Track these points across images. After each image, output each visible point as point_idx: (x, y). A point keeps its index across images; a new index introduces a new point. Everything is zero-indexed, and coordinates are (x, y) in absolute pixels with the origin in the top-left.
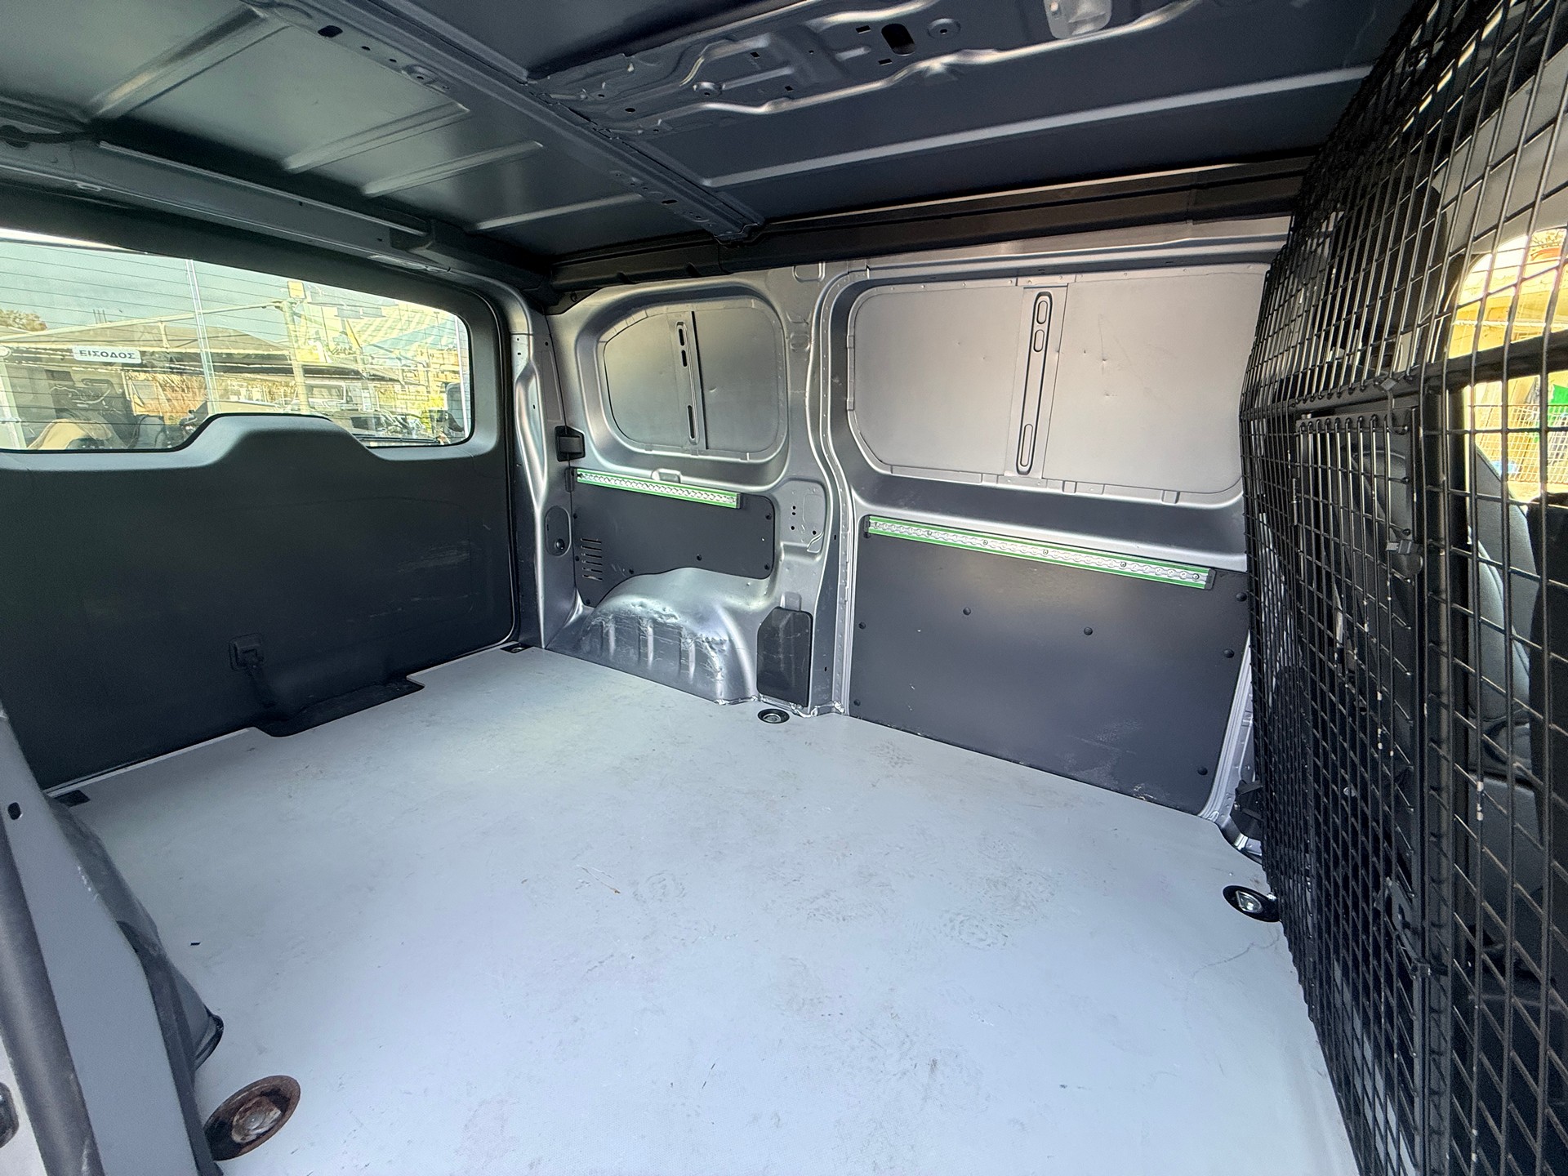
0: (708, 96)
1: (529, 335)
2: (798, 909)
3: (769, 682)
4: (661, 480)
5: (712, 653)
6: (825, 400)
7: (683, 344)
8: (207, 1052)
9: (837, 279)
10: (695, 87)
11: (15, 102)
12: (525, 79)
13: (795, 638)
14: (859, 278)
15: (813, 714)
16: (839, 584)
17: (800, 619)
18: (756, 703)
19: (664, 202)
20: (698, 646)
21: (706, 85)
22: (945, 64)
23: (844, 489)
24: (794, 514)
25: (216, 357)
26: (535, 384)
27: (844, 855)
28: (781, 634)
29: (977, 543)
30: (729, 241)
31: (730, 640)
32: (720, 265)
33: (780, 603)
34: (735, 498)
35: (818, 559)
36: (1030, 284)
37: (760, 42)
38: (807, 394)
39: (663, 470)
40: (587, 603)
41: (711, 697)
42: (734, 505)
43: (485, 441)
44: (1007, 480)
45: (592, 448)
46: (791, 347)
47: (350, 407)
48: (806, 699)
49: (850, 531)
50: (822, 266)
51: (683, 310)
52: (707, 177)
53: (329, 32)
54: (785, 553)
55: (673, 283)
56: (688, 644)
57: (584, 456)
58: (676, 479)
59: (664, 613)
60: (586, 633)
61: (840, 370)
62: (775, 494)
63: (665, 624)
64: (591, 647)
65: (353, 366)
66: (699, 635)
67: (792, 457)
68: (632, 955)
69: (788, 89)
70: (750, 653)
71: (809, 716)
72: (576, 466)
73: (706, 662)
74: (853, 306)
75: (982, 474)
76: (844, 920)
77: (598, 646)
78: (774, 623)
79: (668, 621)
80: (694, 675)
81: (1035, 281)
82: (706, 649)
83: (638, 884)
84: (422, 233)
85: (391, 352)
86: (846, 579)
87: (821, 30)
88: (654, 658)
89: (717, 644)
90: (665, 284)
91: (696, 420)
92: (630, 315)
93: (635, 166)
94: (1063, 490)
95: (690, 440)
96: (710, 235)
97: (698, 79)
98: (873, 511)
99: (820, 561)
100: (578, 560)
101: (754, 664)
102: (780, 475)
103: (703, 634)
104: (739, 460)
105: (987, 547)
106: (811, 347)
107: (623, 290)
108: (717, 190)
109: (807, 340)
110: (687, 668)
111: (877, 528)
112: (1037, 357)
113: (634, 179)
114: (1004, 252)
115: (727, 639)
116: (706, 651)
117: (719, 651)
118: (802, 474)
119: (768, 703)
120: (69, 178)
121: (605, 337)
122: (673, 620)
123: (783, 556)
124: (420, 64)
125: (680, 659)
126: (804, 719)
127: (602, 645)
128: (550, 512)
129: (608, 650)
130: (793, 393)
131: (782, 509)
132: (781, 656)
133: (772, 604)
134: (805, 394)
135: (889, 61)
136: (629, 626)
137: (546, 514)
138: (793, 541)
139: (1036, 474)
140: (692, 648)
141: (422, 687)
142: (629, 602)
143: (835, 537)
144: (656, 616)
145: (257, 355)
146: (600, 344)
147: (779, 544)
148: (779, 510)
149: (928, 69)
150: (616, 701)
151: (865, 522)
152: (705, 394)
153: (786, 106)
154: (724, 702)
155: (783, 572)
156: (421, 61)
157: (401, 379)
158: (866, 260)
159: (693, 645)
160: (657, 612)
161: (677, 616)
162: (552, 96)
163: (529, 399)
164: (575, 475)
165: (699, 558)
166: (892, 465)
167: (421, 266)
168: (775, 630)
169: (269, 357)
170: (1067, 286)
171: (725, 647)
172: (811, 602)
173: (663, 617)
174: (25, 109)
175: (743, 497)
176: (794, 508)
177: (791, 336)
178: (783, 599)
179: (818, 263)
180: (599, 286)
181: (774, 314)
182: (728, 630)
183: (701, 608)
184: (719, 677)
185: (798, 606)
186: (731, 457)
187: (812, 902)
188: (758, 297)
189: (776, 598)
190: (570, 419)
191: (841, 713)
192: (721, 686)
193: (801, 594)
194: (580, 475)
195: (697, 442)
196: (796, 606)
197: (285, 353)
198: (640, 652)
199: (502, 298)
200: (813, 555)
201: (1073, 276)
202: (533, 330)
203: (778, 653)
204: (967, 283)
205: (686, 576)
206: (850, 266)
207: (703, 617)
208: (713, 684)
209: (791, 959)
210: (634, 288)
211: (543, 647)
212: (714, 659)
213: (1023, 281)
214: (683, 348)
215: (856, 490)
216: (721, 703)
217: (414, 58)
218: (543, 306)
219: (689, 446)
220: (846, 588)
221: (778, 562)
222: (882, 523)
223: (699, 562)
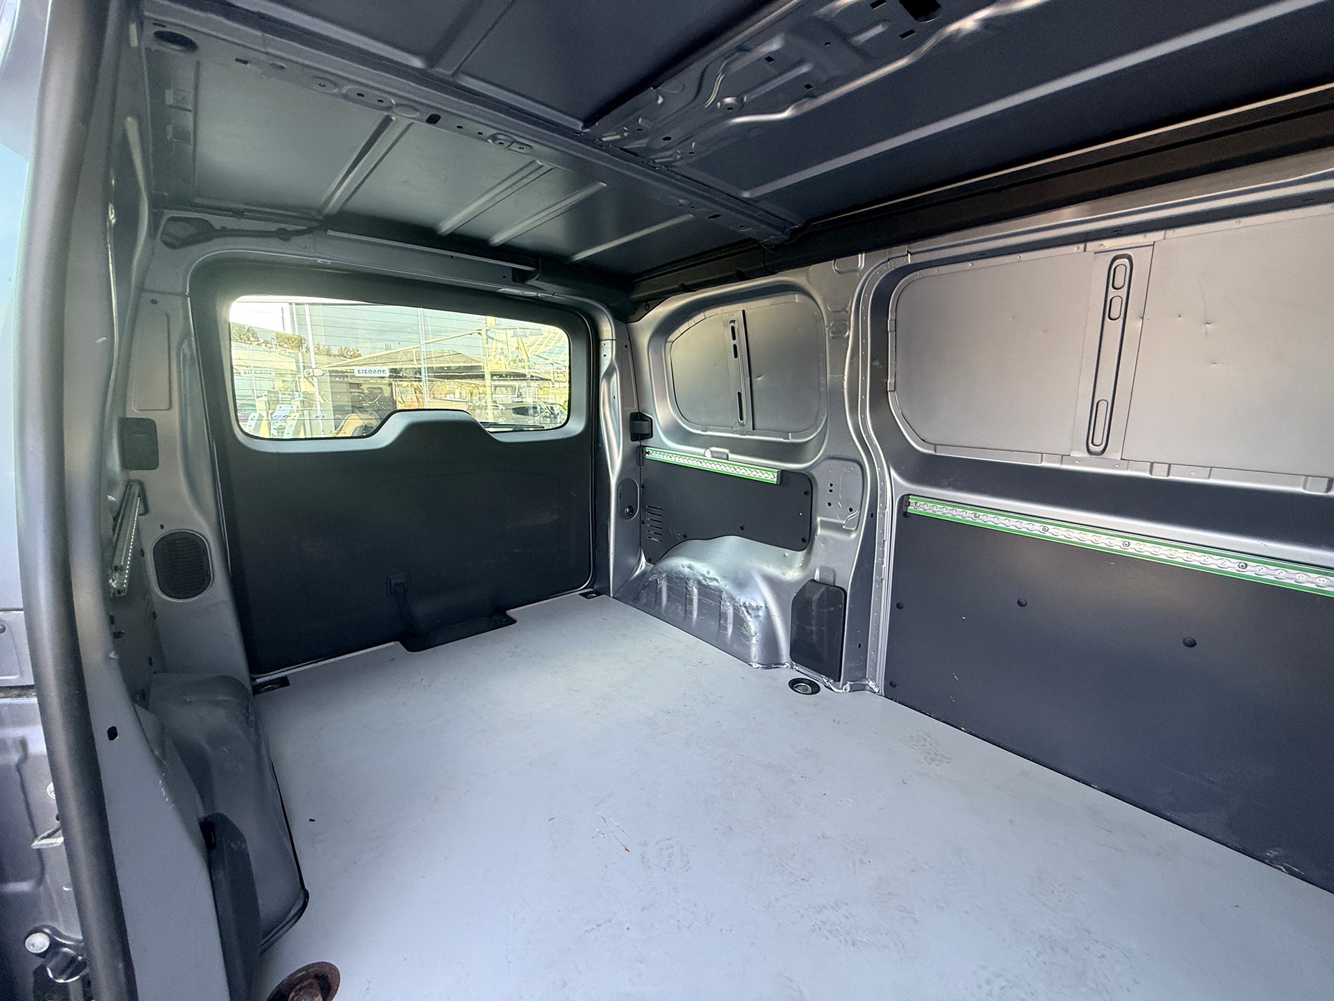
0: (732, 111)
1: (612, 340)
2: (802, 916)
3: (801, 652)
4: (713, 457)
5: (749, 618)
6: (864, 383)
7: (734, 338)
8: (293, 921)
9: (876, 268)
10: (719, 104)
11: (281, 212)
12: (581, 130)
13: (828, 612)
14: (899, 263)
15: (846, 689)
16: (875, 561)
17: (833, 593)
18: (789, 671)
19: (710, 218)
20: (736, 609)
21: (728, 100)
22: (977, 20)
23: (882, 467)
24: (831, 491)
25: (430, 369)
26: (616, 379)
27: (862, 862)
28: (814, 607)
29: (1035, 529)
30: (772, 245)
31: (766, 607)
32: (765, 267)
33: (814, 577)
34: (776, 475)
35: (853, 536)
36: (1102, 248)
37: (775, 45)
38: (846, 378)
39: (714, 449)
40: (649, 560)
41: (747, 661)
42: (775, 481)
43: (577, 426)
44: (1074, 461)
45: (658, 429)
46: (831, 334)
47: (520, 400)
48: (838, 674)
49: (888, 510)
50: (861, 259)
51: (734, 310)
52: (746, 190)
53: (433, 120)
54: (821, 527)
55: (727, 287)
56: (727, 607)
57: (652, 437)
58: (725, 456)
59: (708, 576)
60: (644, 587)
61: (880, 352)
62: (813, 472)
63: (708, 586)
64: (648, 600)
65: (521, 371)
66: (737, 600)
67: (829, 436)
68: (628, 925)
69: (808, 88)
70: (785, 621)
71: (841, 691)
72: (645, 445)
73: (742, 625)
74: (894, 292)
75: (1042, 454)
76: (853, 945)
77: (653, 600)
78: (807, 595)
79: (711, 584)
80: (732, 636)
81: (1108, 244)
82: (743, 613)
83: (647, 845)
84: (532, 269)
85: (547, 359)
86: (883, 557)
87: (833, 16)
88: (698, 616)
89: (753, 609)
90: (719, 289)
91: (746, 405)
92: (691, 318)
93: (681, 188)
94: (1151, 472)
95: (739, 422)
96: (755, 241)
97: (720, 98)
98: (913, 490)
99: (855, 538)
100: (643, 523)
101: (787, 631)
102: (816, 456)
103: (742, 599)
104: (782, 440)
105: (1047, 534)
106: (851, 333)
107: (684, 298)
108: (757, 200)
109: (847, 327)
110: (726, 629)
111: (918, 507)
112: (1113, 328)
113: (681, 201)
114: (1069, 218)
115: (763, 605)
116: (743, 615)
117: (755, 616)
118: (838, 453)
119: (799, 672)
120: (312, 257)
121: (672, 338)
122: (714, 584)
123: (819, 531)
124: (500, 132)
125: (720, 620)
126: (835, 695)
127: (656, 599)
128: (623, 482)
129: (661, 604)
130: (831, 378)
131: (819, 486)
132: (814, 628)
133: (806, 577)
134: (843, 377)
135: (912, 32)
136: (678, 583)
137: (619, 484)
138: (830, 517)
139: (1113, 454)
140: (730, 611)
141: (514, 622)
142: (680, 563)
143: (872, 515)
144: (701, 578)
145: (464, 367)
146: (667, 344)
147: (816, 519)
148: (817, 488)
149: (959, 31)
150: (661, 652)
151: (904, 501)
152: (753, 380)
153: (810, 105)
154: (758, 666)
155: (818, 545)
156: (501, 130)
157: (552, 379)
158: (906, 246)
159: (732, 609)
160: (703, 575)
161: (719, 580)
162: (603, 139)
163: (611, 390)
164: (644, 452)
165: (742, 528)
166: (936, 445)
167: (534, 294)
168: (808, 602)
169: (472, 368)
170: (1153, 245)
171: (761, 613)
172: (846, 577)
173: (708, 580)
174: (290, 216)
175: (783, 474)
176: (831, 485)
177: (831, 325)
178: (817, 572)
179: (858, 254)
180: (666, 296)
181: (816, 306)
182: (762, 598)
183: (741, 574)
184: (754, 640)
185: (832, 581)
186: (774, 437)
187: (819, 912)
188: (801, 292)
189: (810, 571)
190: (642, 406)
191: (875, 693)
192: (755, 649)
193: (836, 569)
194: (648, 453)
195: (745, 423)
196: (830, 579)
197: (481, 364)
198: (686, 609)
199: (593, 313)
200: (849, 532)
201: (1162, 233)
202: (617, 336)
203: (811, 625)
204: (1022, 255)
205: (731, 543)
206: (890, 254)
207: (742, 583)
208: (748, 647)
209: (787, 978)
210: (692, 295)
211: (612, 595)
212: (750, 624)
213: (1093, 246)
214: (735, 342)
215: (895, 469)
216: (754, 666)
217: (495, 128)
218: (624, 317)
219: (739, 428)
220: (883, 566)
221: (814, 537)
222: (922, 503)
223: (742, 531)
